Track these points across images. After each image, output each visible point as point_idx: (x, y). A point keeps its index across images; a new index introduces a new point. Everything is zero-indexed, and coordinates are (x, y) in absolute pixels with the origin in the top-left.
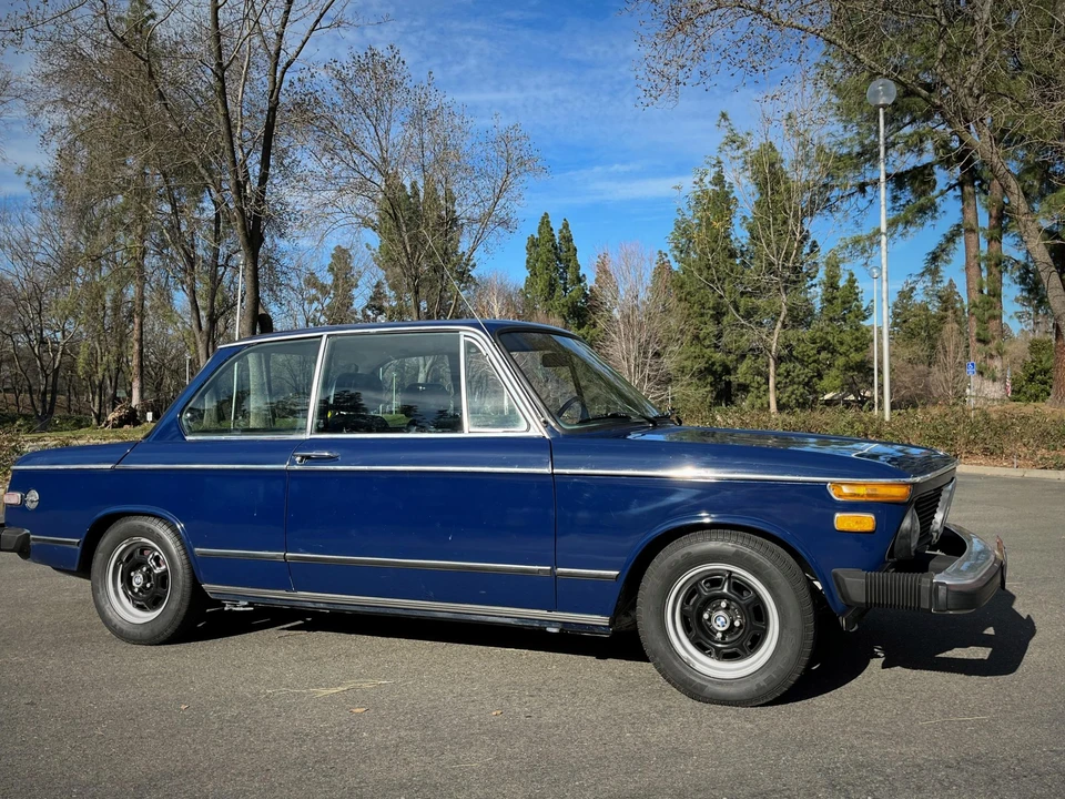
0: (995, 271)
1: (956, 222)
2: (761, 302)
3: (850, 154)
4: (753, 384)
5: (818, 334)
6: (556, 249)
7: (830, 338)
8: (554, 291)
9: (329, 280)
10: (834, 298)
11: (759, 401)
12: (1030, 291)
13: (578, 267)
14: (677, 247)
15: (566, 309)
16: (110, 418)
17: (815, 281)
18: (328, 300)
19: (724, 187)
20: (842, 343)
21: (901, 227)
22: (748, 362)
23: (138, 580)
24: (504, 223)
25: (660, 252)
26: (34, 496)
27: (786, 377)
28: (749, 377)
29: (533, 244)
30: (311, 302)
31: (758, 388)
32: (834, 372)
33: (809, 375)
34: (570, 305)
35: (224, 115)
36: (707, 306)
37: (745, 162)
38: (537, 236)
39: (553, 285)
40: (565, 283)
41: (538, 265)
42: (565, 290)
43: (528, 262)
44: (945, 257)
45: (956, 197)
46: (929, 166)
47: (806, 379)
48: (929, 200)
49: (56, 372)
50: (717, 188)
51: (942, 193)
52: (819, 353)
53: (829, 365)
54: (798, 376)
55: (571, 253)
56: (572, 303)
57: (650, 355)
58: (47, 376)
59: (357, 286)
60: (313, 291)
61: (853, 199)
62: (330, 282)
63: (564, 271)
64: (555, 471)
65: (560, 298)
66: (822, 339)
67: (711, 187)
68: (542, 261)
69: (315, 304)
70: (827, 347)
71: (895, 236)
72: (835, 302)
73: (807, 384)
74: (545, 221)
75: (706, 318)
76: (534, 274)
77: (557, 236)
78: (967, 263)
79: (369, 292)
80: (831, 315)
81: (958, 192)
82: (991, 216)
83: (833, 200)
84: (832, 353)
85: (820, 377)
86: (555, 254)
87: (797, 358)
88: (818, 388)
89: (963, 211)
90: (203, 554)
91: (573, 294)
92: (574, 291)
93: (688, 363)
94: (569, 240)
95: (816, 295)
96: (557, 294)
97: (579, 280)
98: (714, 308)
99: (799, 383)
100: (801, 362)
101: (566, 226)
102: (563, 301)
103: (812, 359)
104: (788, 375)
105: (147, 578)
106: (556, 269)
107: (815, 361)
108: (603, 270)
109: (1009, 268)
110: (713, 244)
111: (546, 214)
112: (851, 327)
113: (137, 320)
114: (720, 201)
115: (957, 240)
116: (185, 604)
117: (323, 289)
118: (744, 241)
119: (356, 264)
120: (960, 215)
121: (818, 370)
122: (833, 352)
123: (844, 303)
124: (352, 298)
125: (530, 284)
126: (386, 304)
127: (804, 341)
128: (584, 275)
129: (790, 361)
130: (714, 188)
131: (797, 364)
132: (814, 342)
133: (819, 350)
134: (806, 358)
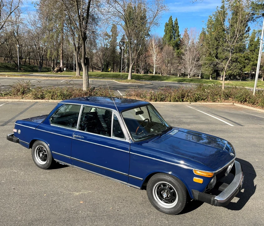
3: (261, 4)
5: (246, 55)
6: (173, 26)
7: (249, 56)
8: (171, 39)
9: (111, 34)
10: (252, 44)
11: (226, 73)
13: (179, 32)
14: (208, 27)
15: (174, 44)
16: (55, 70)
17: (247, 39)
18: (110, 40)
19: (224, 9)
20: (252, 58)
23: (41, 155)
24: (157, 24)
25: (203, 28)
26: (19, 131)
29: (167, 25)
30: (106, 40)
32: (249, 66)
33: (241, 67)
34: (175, 43)
35: (77, 4)
36: (214, 45)
37: (229, 6)
38: (168, 23)
39: (171, 37)
41: (168, 31)
42: (175, 38)
43: (165, 30)
47: (240, 68)
49: (43, 56)
50: (222, 10)
53: (248, 64)
54: (238, 67)
55: (177, 28)
56: (176, 43)
57: (195, 61)
58: (40, 57)
59: (118, 36)
60: (107, 37)
61: (260, 18)
62: (111, 35)
63: (175, 33)
64: (130, 152)
65: (173, 41)
66: (247, 56)
68: (169, 30)
69: (107, 40)
70: (248, 59)
72: (252, 45)
73: (241, 69)
74: (171, 19)
75: (214, 49)
76: (166, 34)
77: (174, 23)
79: (121, 38)
80: (251, 49)
83: (254, 18)
85: (245, 67)
86: (173, 28)
88: (243, 70)
90: (54, 153)
91: (177, 40)
93: (207, 62)
94: (177, 24)
95: (247, 43)
96: (172, 40)
97: (179, 36)
98: (216, 46)
99: (238, 69)
101: (176, 20)
102: (174, 42)
103: (243, 62)
104: (235, 66)
105: (43, 154)
106: (173, 32)
107: (244, 63)
108: (186, 33)
111: (171, 16)
112: (256, 53)
113: (61, 44)
116: (51, 162)
117: (109, 36)
118: (228, 26)
119: (118, 30)
121: (244, 65)
122: (250, 60)
123: (255, 46)
124: (116, 39)
125: (165, 36)
126: (125, 41)
127: (241, 57)
128: (180, 35)
129: (236, 62)
130: (221, 9)
131: (238, 63)
132: (244, 57)
133: (245, 60)
134: (241, 62)
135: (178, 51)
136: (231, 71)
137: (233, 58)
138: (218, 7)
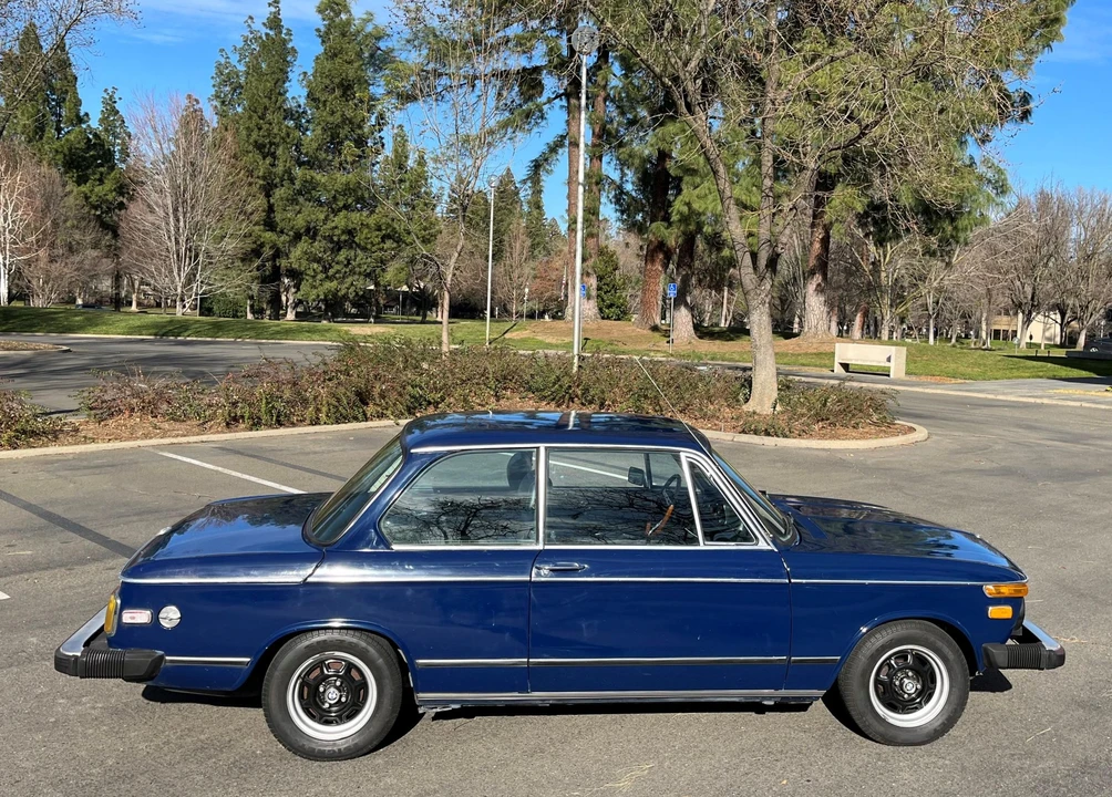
0: (595, 188)
1: (561, 133)
2: (320, 177)
4: (308, 272)
5: (383, 220)
7: (396, 225)
10: (402, 180)
11: (315, 291)
12: (622, 212)
13: (78, 103)
14: (217, 97)
15: (60, 156)
19: (281, 32)
20: (408, 232)
21: (510, 130)
22: (303, 245)
26: (172, 612)
27: (346, 266)
28: (304, 263)
31: (314, 277)
32: (399, 263)
33: (372, 265)
34: (66, 151)
36: (256, 173)
40: (59, 121)
42: (59, 130)
44: (547, 167)
45: (562, 107)
46: (537, 70)
47: (368, 270)
48: (537, 106)
50: (272, 33)
51: (550, 101)
52: (383, 241)
53: (394, 255)
54: (359, 265)
55: (69, 82)
56: (70, 149)
63: (58, 105)
64: (793, 581)
65: (53, 141)
66: (388, 225)
67: (264, 30)
70: (393, 235)
71: (505, 139)
73: (369, 274)
74: (31, 34)
75: (254, 189)
78: (570, 177)
81: (564, 103)
82: (594, 133)
84: (398, 242)
85: (384, 267)
86: (46, 81)
87: (358, 245)
88: (381, 280)
89: (568, 123)
91: (72, 137)
92: (72, 135)
94: (65, 64)
96: (47, 134)
97: (80, 119)
98: (264, 178)
99: (360, 273)
100: (364, 249)
101: (61, 45)
102: (56, 145)
103: (375, 247)
104: (349, 263)
106: (46, 101)
107: (378, 250)
108: (111, 110)
109: (607, 187)
110: (266, 100)
111: (32, 24)
114: (274, 48)
115: (560, 151)
118: (301, 101)
120: (564, 126)
121: (382, 260)
123: (412, 187)
127: (367, 226)
128: (87, 114)
129: (351, 248)
130: (268, 31)
131: (359, 251)
132: (379, 229)
133: (384, 239)
134: (369, 246)
135: (83, 188)
136: (335, 282)
137: (337, 232)
138: (251, 18)
